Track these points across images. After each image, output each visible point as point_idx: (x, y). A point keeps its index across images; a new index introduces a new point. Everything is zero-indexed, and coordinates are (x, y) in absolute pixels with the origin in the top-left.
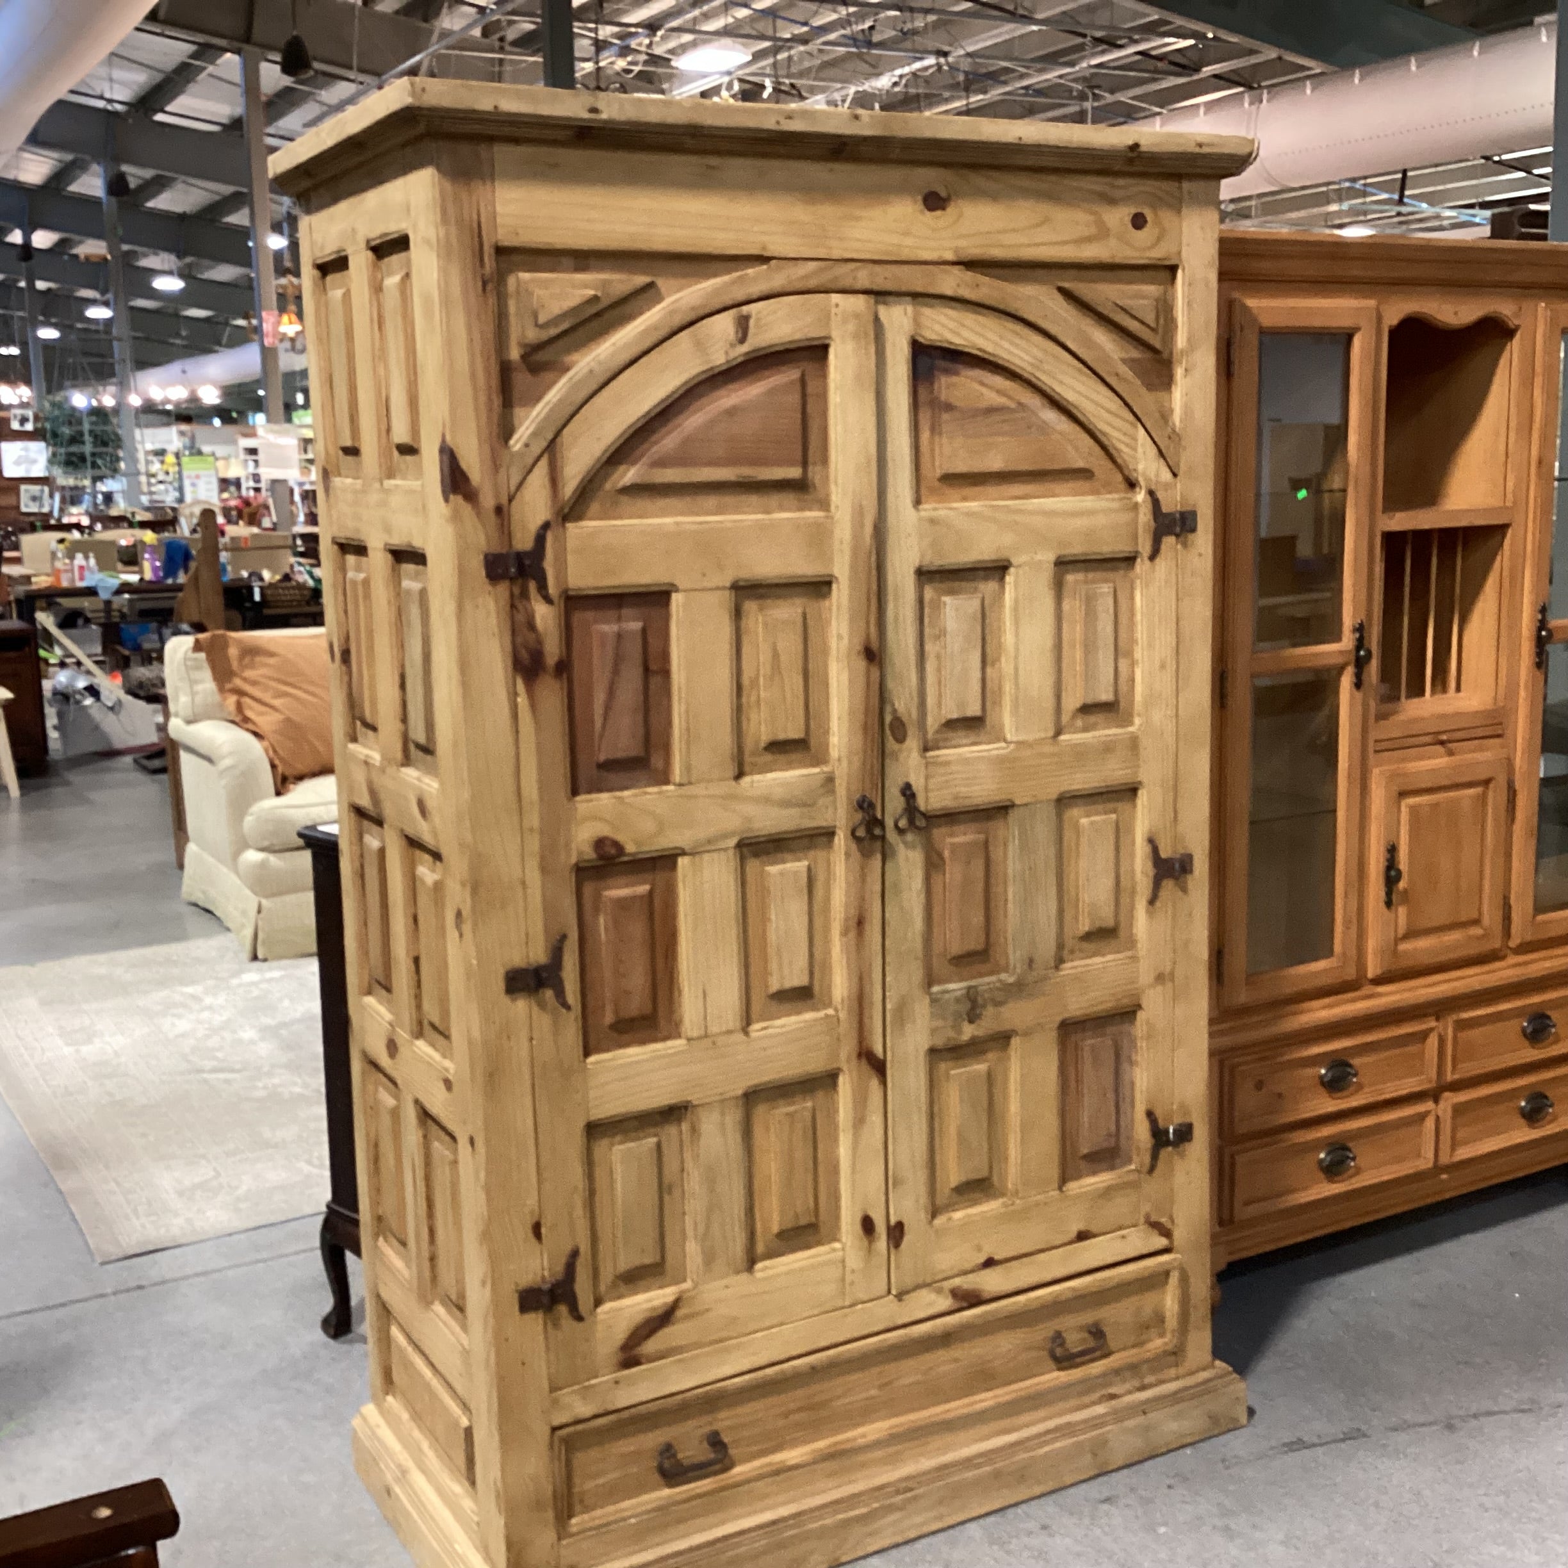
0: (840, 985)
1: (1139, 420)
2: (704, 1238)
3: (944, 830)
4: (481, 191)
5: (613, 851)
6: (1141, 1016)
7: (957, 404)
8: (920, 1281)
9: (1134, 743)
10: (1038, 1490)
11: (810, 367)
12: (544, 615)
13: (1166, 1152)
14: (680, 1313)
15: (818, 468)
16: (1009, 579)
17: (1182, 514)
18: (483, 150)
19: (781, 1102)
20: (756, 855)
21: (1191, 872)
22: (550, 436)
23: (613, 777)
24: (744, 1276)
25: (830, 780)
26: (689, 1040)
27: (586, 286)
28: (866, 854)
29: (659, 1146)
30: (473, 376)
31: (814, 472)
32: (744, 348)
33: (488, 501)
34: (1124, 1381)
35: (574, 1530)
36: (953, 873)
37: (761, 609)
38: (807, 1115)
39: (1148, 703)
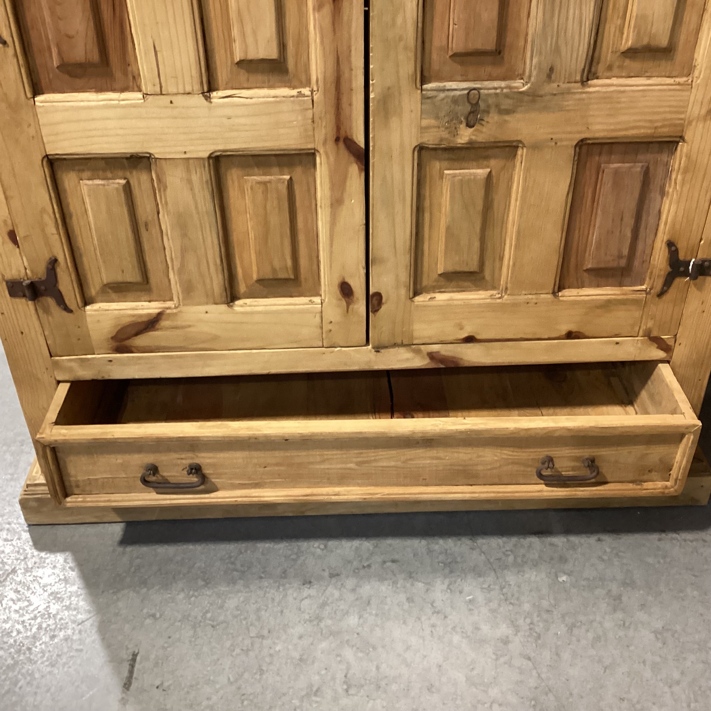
2: (181, 272)
6: (682, 148)
8: (399, 341)
13: (680, 282)
14: (164, 323)
19: (256, 170)
24: (225, 307)
26: (145, 95)
29: (128, 189)
38: (283, 185)
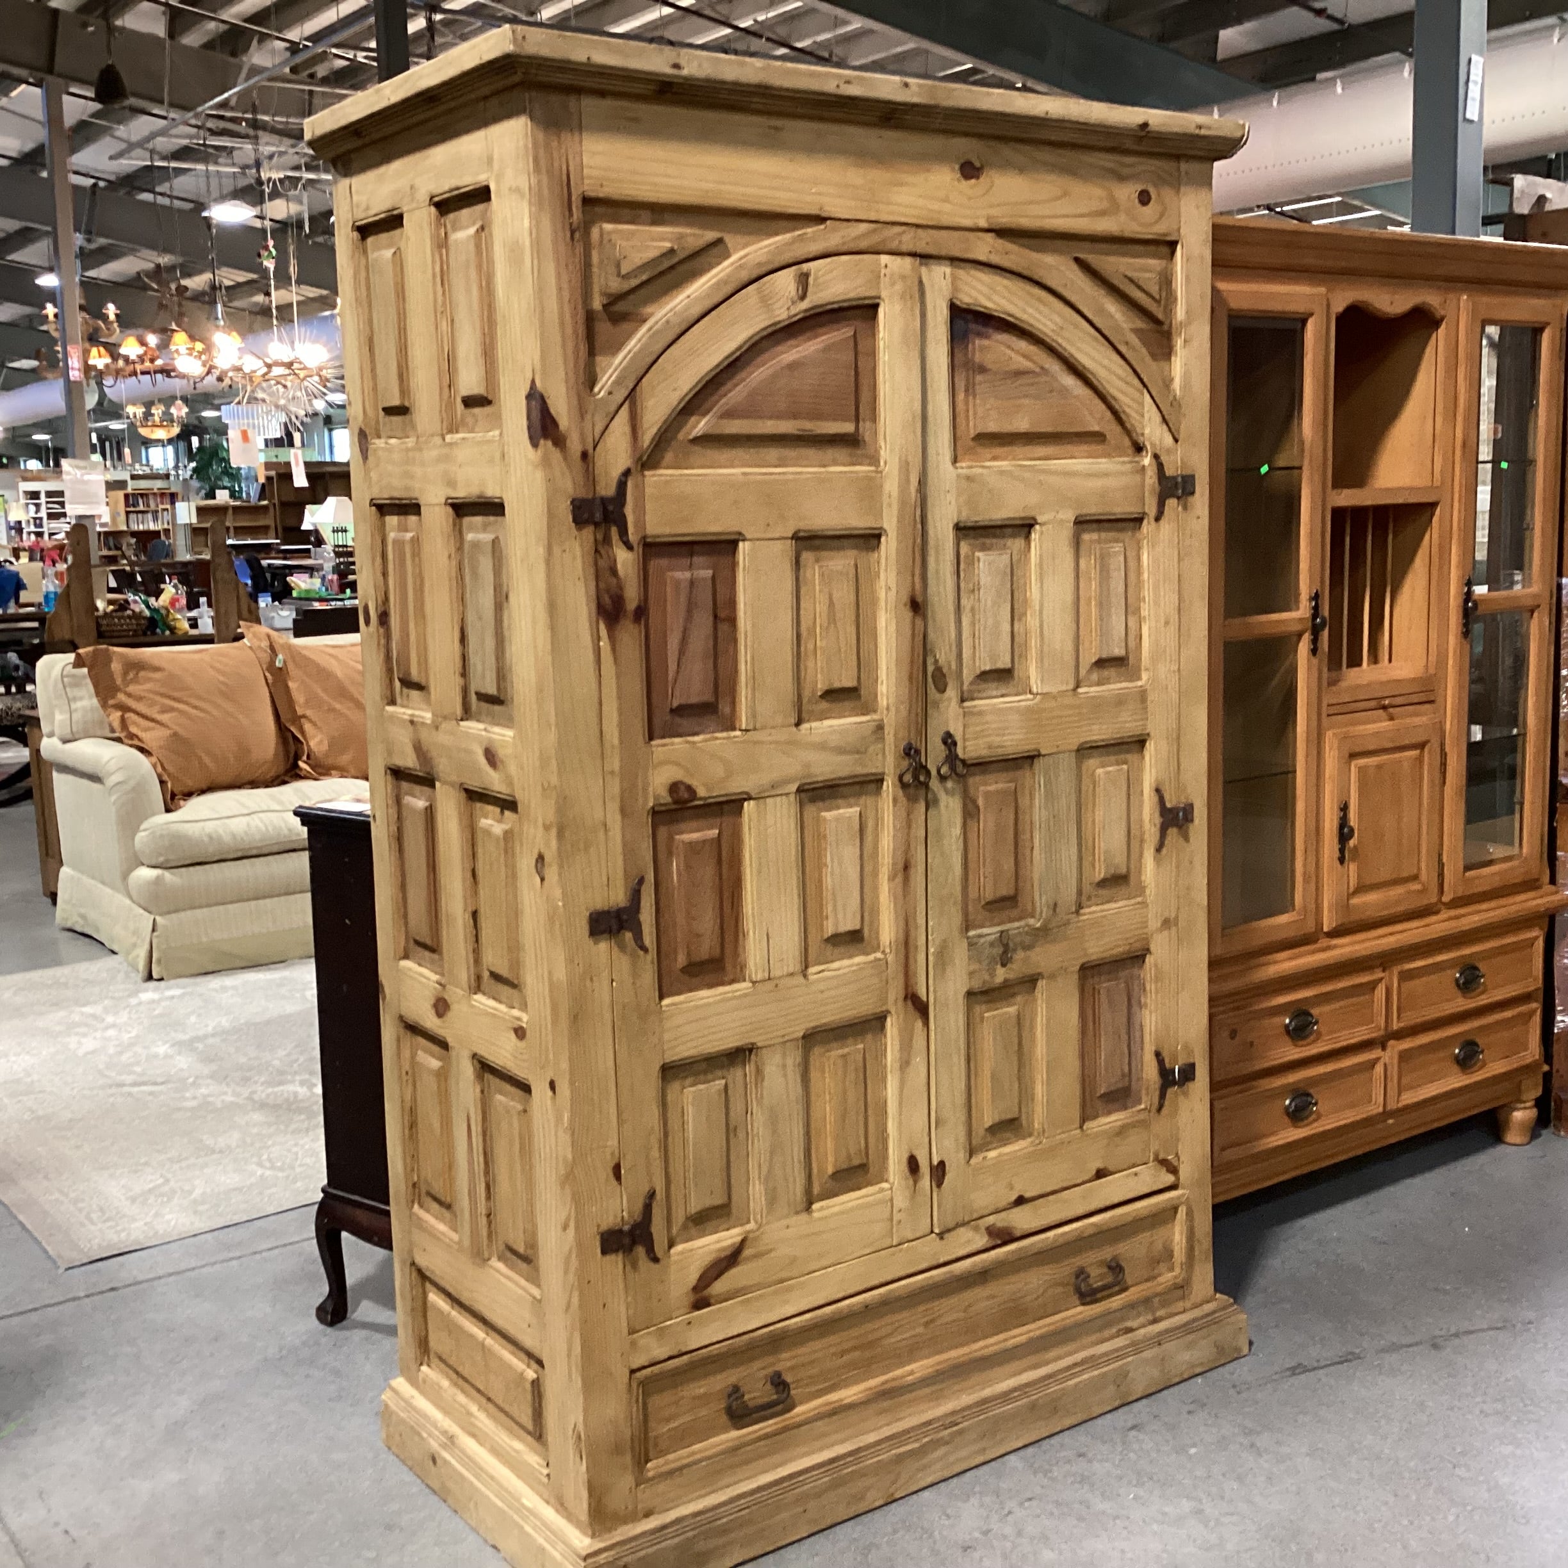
0: (887, 931)
1: (1145, 386)
2: (768, 1179)
3: (977, 779)
4: (569, 140)
5: (686, 796)
6: (1149, 959)
7: (989, 366)
8: (960, 1219)
9: (1143, 695)
10: (1068, 1422)
11: (860, 324)
12: (624, 559)
13: (1171, 1091)
14: (747, 1252)
15: (868, 424)
16: (1034, 536)
17: (1183, 477)
18: (572, 101)
19: (835, 1045)
20: (813, 800)
21: (1192, 821)
22: (631, 386)
23: (685, 723)
24: (804, 1217)
25: (880, 727)
26: (754, 983)
27: (663, 239)
28: (912, 799)
29: (726, 1088)
30: (562, 324)
31: (865, 427)
32: (805, 305)
33: (575, 446)
34: (1139, 1315)
35: (650, 1474)
36: (987, 821)
37: (817, 561)
38: (860, 1057)
39: (1154, 659)
